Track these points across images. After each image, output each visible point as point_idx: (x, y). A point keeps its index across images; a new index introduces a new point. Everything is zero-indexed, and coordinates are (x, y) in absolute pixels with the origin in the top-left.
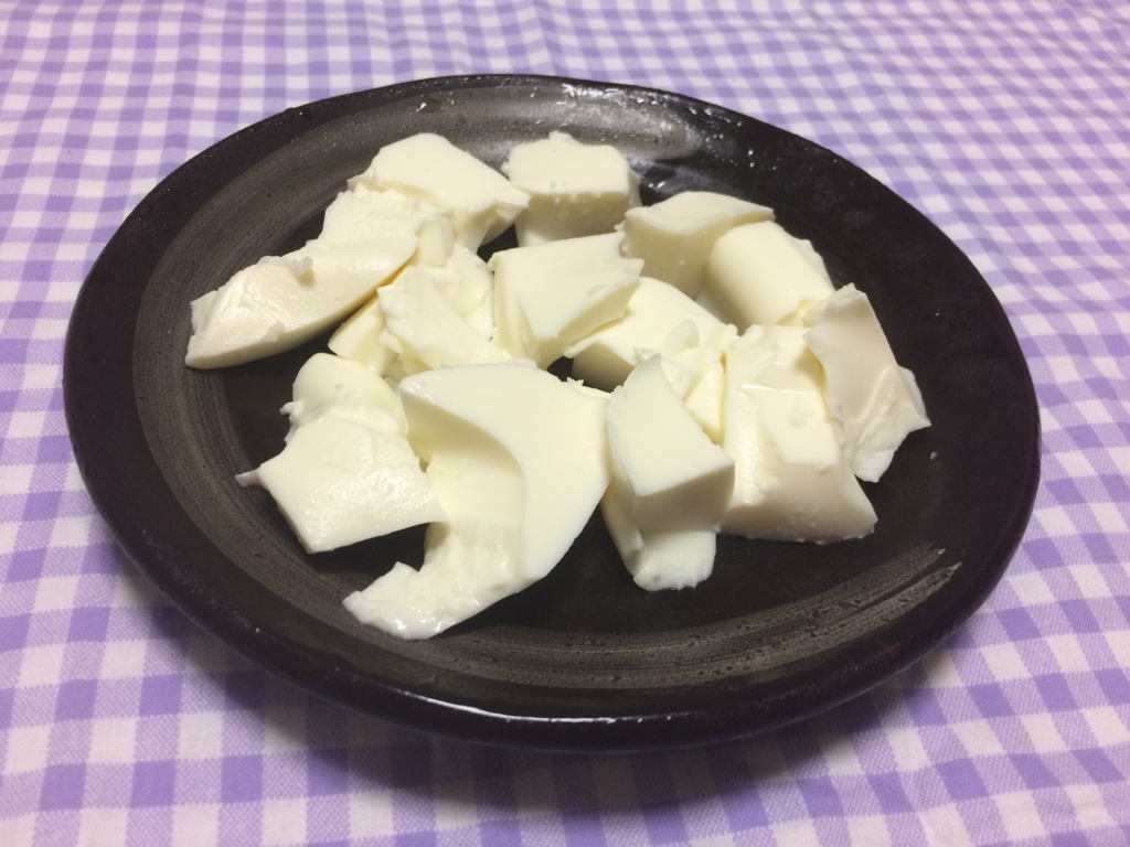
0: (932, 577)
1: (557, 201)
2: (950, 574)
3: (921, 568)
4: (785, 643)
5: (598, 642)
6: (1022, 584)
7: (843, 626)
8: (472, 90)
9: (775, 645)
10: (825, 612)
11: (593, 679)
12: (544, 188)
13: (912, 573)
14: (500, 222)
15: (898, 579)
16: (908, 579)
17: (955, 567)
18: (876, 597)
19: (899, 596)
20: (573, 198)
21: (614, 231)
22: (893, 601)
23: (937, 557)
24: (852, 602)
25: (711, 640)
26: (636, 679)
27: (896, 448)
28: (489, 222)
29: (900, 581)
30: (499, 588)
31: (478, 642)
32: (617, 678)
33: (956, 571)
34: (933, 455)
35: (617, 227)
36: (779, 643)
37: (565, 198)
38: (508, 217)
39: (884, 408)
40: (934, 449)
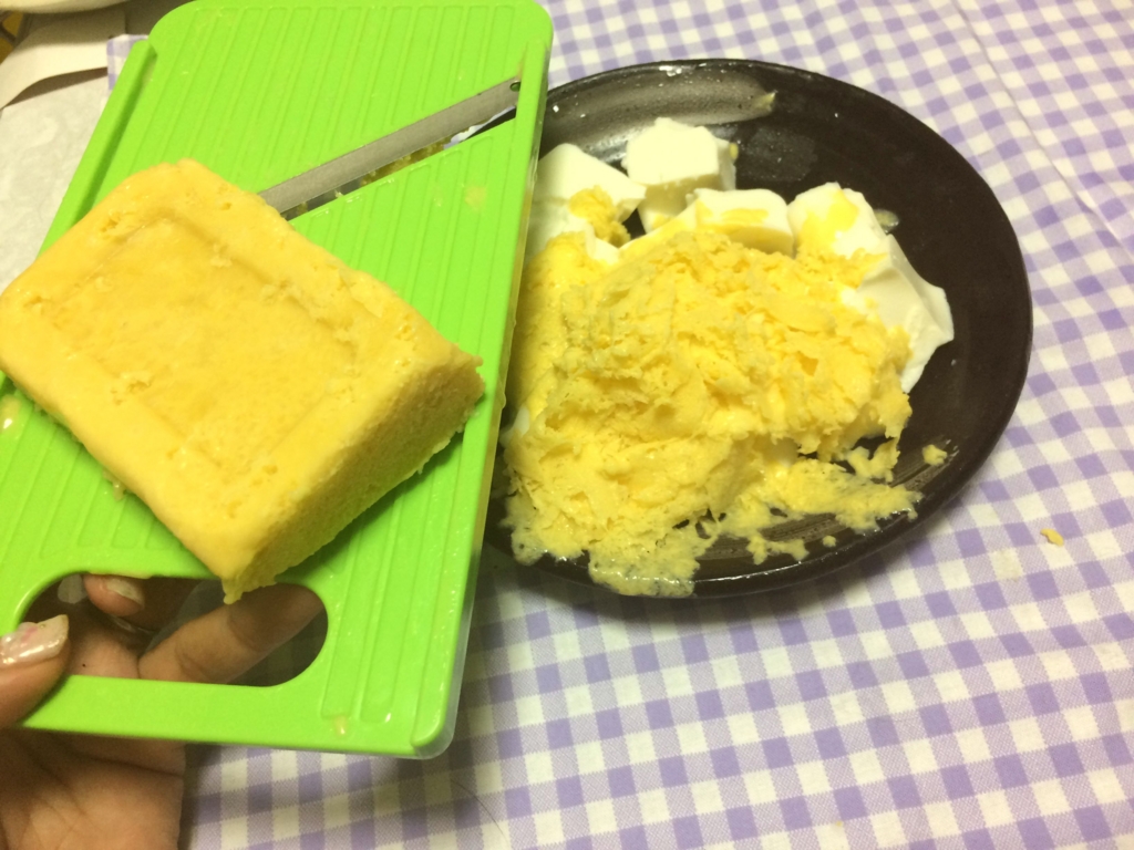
2: (951, 460)
6: (1006, 463)
12: (655, 181)
17: (954, 455)
19: (916, 478)
20: (678, 184)
27: (926, 363)
32: (735, 550)
34: (954, 362)
37: (671, 185)
38: (632, 208)
40: (955, 358)
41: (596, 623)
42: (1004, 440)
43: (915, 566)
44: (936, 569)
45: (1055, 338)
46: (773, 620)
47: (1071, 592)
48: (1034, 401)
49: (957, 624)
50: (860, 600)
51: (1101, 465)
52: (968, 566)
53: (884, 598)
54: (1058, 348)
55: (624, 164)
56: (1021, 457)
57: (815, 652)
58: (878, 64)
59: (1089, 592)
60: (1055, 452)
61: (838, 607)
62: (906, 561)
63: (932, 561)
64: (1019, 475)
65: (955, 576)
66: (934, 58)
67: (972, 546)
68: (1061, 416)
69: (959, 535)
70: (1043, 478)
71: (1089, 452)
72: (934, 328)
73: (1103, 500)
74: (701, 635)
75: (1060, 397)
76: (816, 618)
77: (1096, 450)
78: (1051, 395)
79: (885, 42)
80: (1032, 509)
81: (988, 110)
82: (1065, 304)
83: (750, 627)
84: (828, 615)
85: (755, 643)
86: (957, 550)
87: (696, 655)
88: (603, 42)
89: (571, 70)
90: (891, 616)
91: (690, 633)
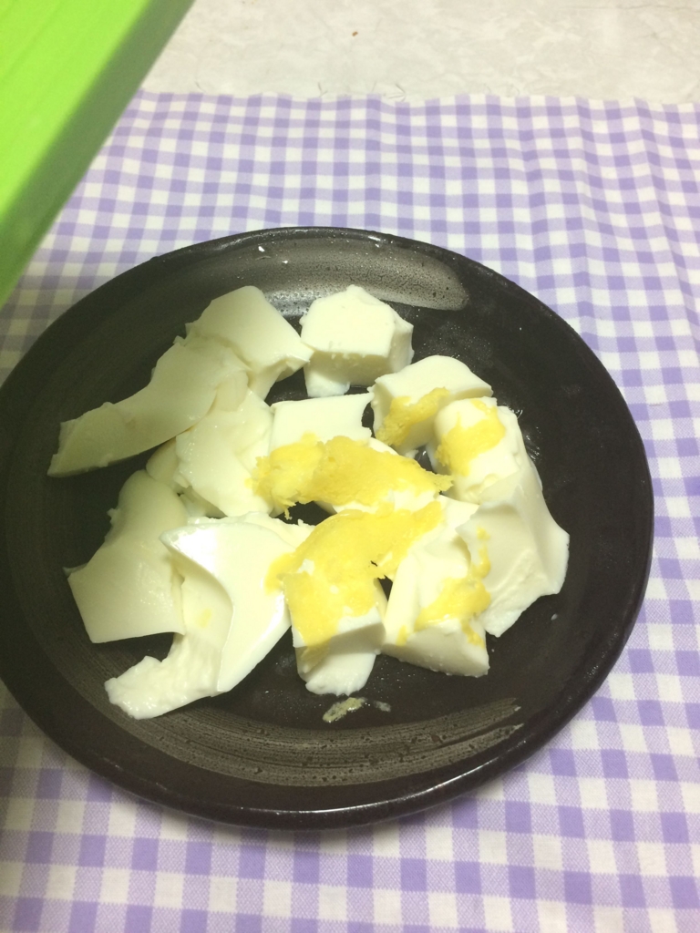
0: (500, 731)
1: (333, 357)
2: (511, 732)
3: (498, 719)
4: (381, 763)
5: (266, 733)
7: (424, 757)
8: (297, 241)
9: (374, 762)
10: (420, 741)
11: (243, 769)
12: (323, 346)
13: (490, 722)
14: (289, 369)
15: (480, 724)
16: (485, 727)
17: (517, 727)
18: (457, 737)
19: (471, 741)
20: (345, 357)
21: (367, 392)
22: (465, 744)
23: (513, 713)
24: (441, 737)
25: (339, 745)
26: (271, 774)
27: (524, 609)
28: (279, 370)
29: (479, 727)
30: (200, 691)
31: (186, 721)
33: (517, 731)
34: (554, 617)
35: (369, 389)
36: (377, 761)
37: (339, 355)
38: (295, 368)
39: (521, 579)
40: (556, 612)
41: (108, 799)
42: (589, 709)
43: (456, 825)
44: (476, 835)
45: (668, 616)
46: (291, 847)
47: (604, 903)
48: (629, 676)
49: (478, 906)
50: (388, 850)
51: (674, 770)
52: (509, 842)
53: (414, 854)
54: (668, 627)
55: (302, 321)
56: (600, 733)
57: (322, 898)
58: (585, 287)
59: (622, 909)
60: (633, 738)
61: (362, 851)
62: (448, 818)
63: (474, 825)
64: (592, 752)
65: (492, 850)
66: (638, 299)
67: (519, 820)
68: (649, 702)
69: (509, 805)
70: (615, 764)
71: (665, 752)
72: (541, 576)
73: (666, 809)
74: (210, 845)
75: (655, 682)
76: (336, 857)
77: (672, 753)
78: (647, 675)
79: (597, 268)
80: (594, 794)
81: (672, 365)
82: (688, 582)
83: (263, 850)
84: (349, 857)
85: (262, 869)
86: (503, 821)
87: (197, 866)
88: (340, 196)
89: (302, 215)
90: (414, 876)
91: (199, 838)
